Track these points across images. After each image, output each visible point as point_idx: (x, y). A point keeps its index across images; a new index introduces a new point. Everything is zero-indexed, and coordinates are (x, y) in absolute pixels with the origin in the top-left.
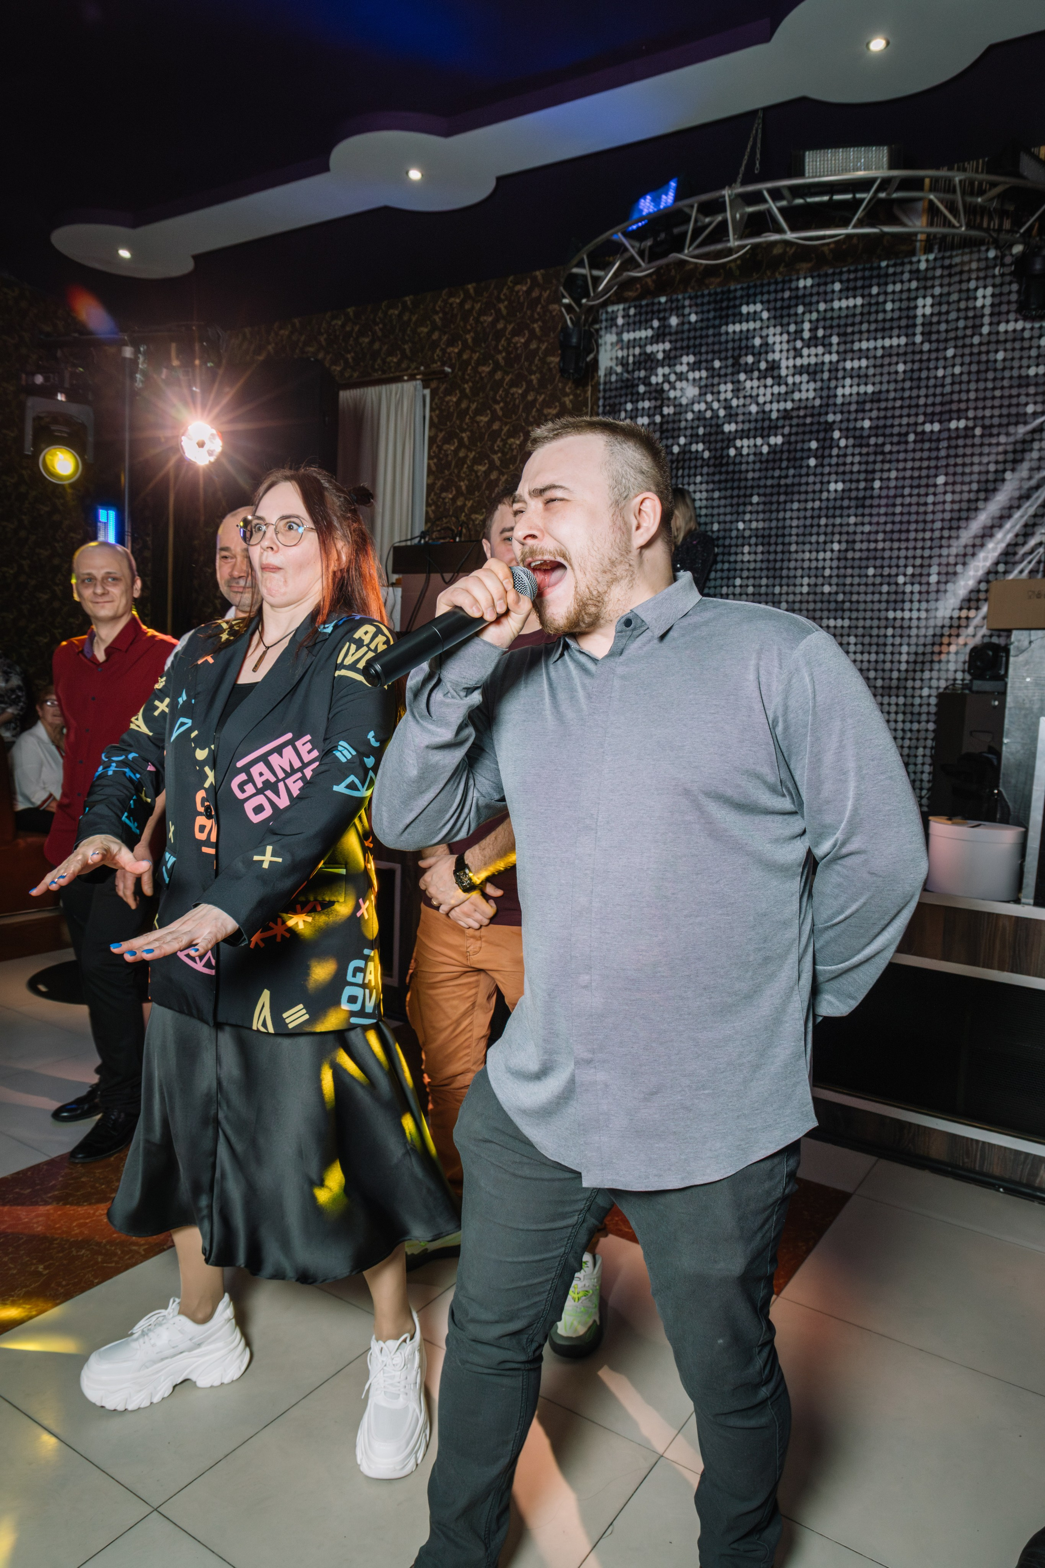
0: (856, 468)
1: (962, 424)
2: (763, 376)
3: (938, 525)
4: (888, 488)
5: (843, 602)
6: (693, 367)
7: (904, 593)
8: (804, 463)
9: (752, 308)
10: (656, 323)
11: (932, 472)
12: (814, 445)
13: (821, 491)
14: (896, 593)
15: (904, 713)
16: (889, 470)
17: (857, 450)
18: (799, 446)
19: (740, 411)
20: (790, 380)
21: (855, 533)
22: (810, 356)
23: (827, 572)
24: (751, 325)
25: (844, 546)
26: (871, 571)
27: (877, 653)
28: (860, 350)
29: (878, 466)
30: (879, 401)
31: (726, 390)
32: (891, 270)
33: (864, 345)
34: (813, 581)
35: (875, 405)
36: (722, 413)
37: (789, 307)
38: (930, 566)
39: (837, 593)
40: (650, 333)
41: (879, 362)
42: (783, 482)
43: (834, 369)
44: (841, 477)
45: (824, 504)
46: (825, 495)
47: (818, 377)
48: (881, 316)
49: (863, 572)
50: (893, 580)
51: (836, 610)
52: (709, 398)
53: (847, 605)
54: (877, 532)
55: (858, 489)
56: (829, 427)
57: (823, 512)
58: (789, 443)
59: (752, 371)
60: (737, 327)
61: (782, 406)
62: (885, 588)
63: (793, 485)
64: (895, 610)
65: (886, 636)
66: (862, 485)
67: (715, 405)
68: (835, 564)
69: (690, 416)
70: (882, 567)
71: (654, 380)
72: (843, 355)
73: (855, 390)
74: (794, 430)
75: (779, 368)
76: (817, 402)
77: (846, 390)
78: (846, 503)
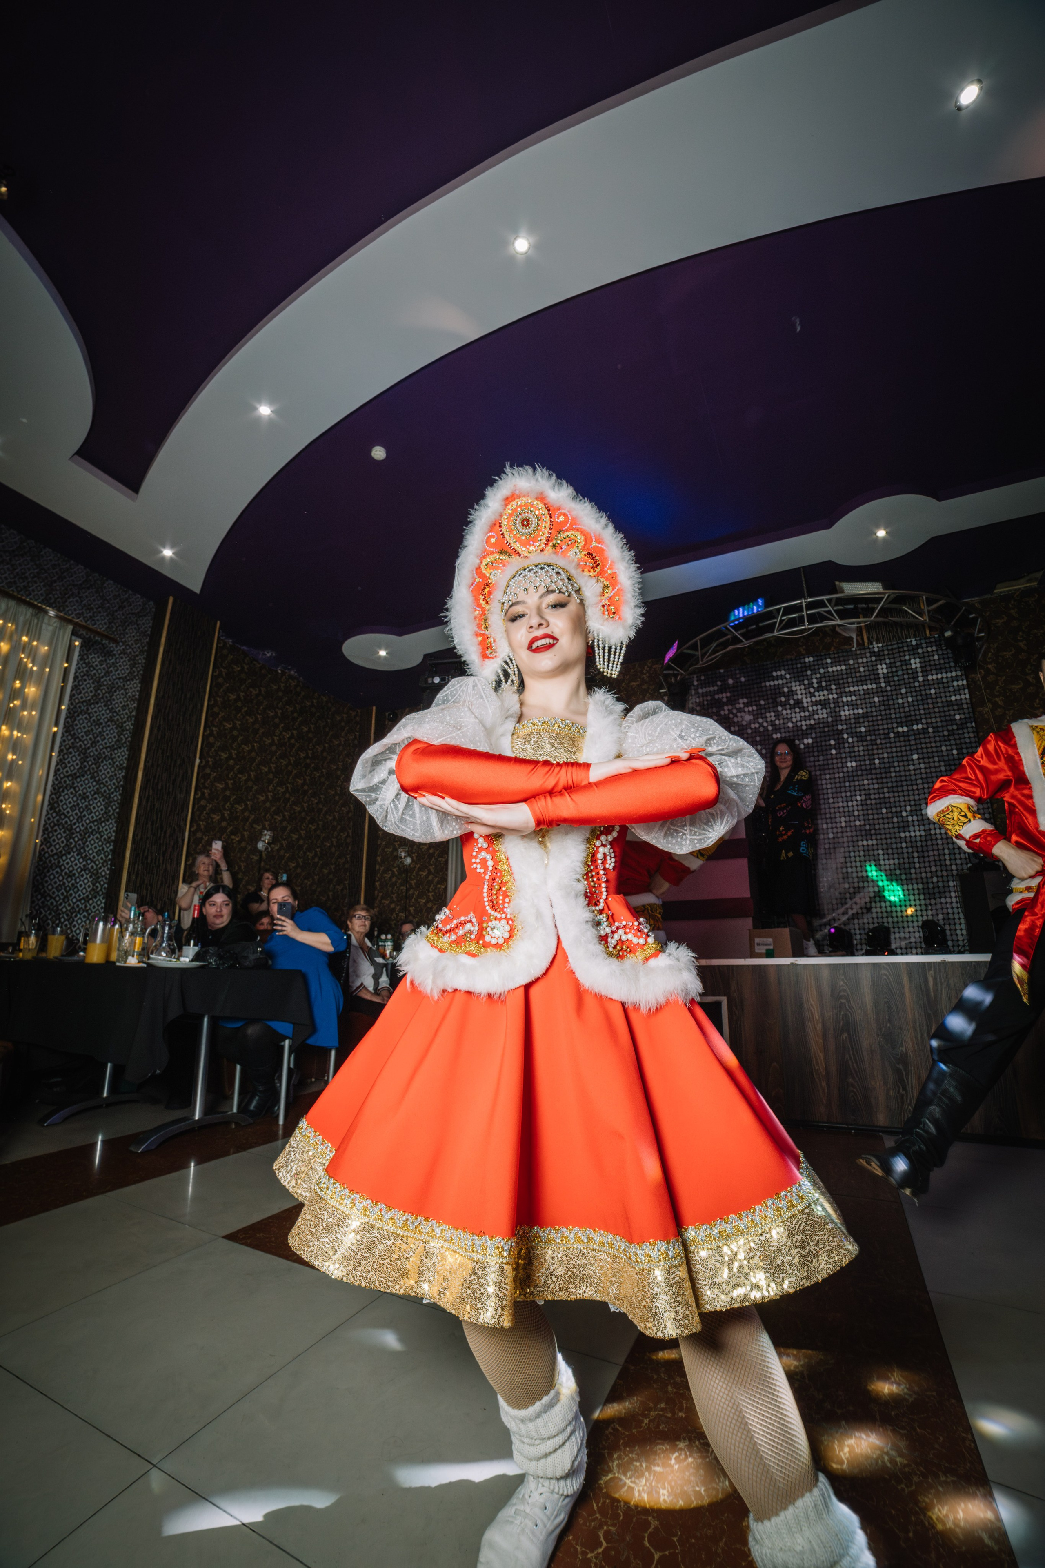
0: (862, 753)
1: (920, 726)
2: (792, 707)
3: (919, 781)
4: (884, 763)
5: (870, 830)
6: (747, 705)
7: (908, 821)
8: (829, 752)
9: (779, 673)
10: (719, 683)
11: (909, 753)
12: (832, 742)
13: (843, 767)
14: (903, 822)
15: (924, 894)
16: (883, 753)
17: (860, 744)
18: (823, 743)
19: (782, 726)
20: (810, 709)
21: (869, 789)
22: (820, 696)
23: (856, 813)
24: (780, 682)
25: (864, 797)
26: (884, 811)
27: (898, 859)
28: (850, 691)
29: (875, 752)
30: (867, 717)
31: (771, 716)
32: (858, 652)
33: (852, 689)
34: (847, 819)
35: (866, 719)
36: (770, 728)
37: (802, 672)
38: (920, 805)
39: (865, 825)
40: (716, 688)
41: (863, 697)
42: (817, 763)
43: (836, 702)
44: (853, 759)
45: (846, 774)
46: (845, 769)
47: (827, 706)
48: (858, 675)
49: (879, 811)
50: (899, 815)
51: (866, 835)
52: (760, 720)
53: (873, 832)
54: (883, 788)
55: (865, 765)
56: (841, 732)
57: (847, 779)
58: (817, 742)
59: (785, 705)
60: (772, 683)
61: (808, 722)
62: (895, 820)
63: (824, 765)
64: (904, 832)
65: (902, 848)
66: (868, 762)
67: (765, 724)
68: (860, 808)
69: (749, 731)
70: (891, 807)
71: (722, 713)
72: (840, 695)
73: (851, 712)
74: (818, 735)
75: (802, 703)
76: (830, 719)
77: (846, 712)
78: (859, 773)
